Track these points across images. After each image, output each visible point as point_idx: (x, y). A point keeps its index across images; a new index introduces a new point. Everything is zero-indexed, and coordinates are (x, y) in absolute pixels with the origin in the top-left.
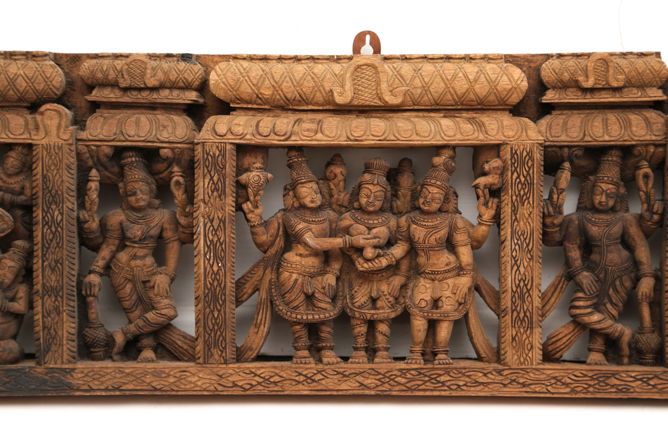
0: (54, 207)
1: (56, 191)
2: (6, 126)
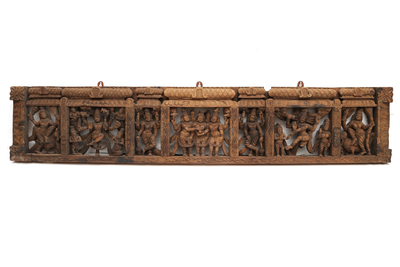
0: (129, 121)
1: (130, 117)
2: (119, 103)
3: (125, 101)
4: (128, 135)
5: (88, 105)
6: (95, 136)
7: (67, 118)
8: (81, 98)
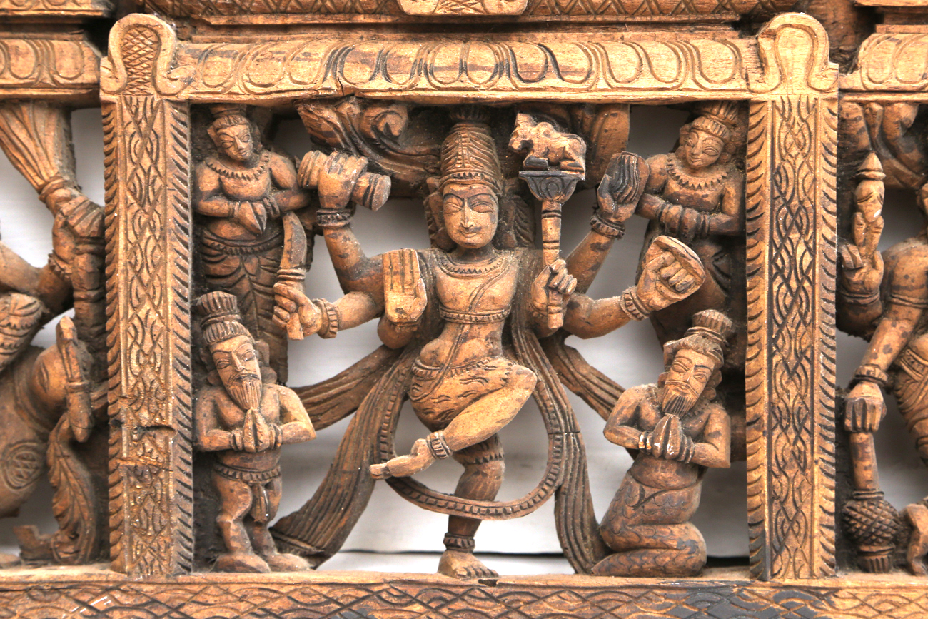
0: (795, 236)
1: (801, 202)
2: (693, 61)
3: (742, 44)
4: (781, 376)
5: (379, 86)
6: (452, 386)
7: (174, 214)
8: (308, 18)
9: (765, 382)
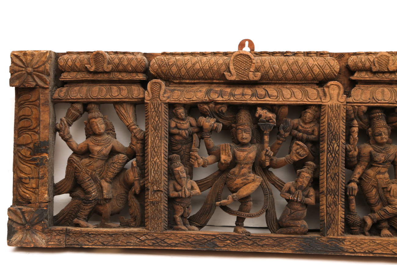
0: (334, 142)
1: (336, 133)
2: (306, 94)
3: (319, 89)
4: (330, 180)
5: (220, 99)
6: (239, 181)
7: (164, 133)
8: (201, 81)
9: (325, 182)
